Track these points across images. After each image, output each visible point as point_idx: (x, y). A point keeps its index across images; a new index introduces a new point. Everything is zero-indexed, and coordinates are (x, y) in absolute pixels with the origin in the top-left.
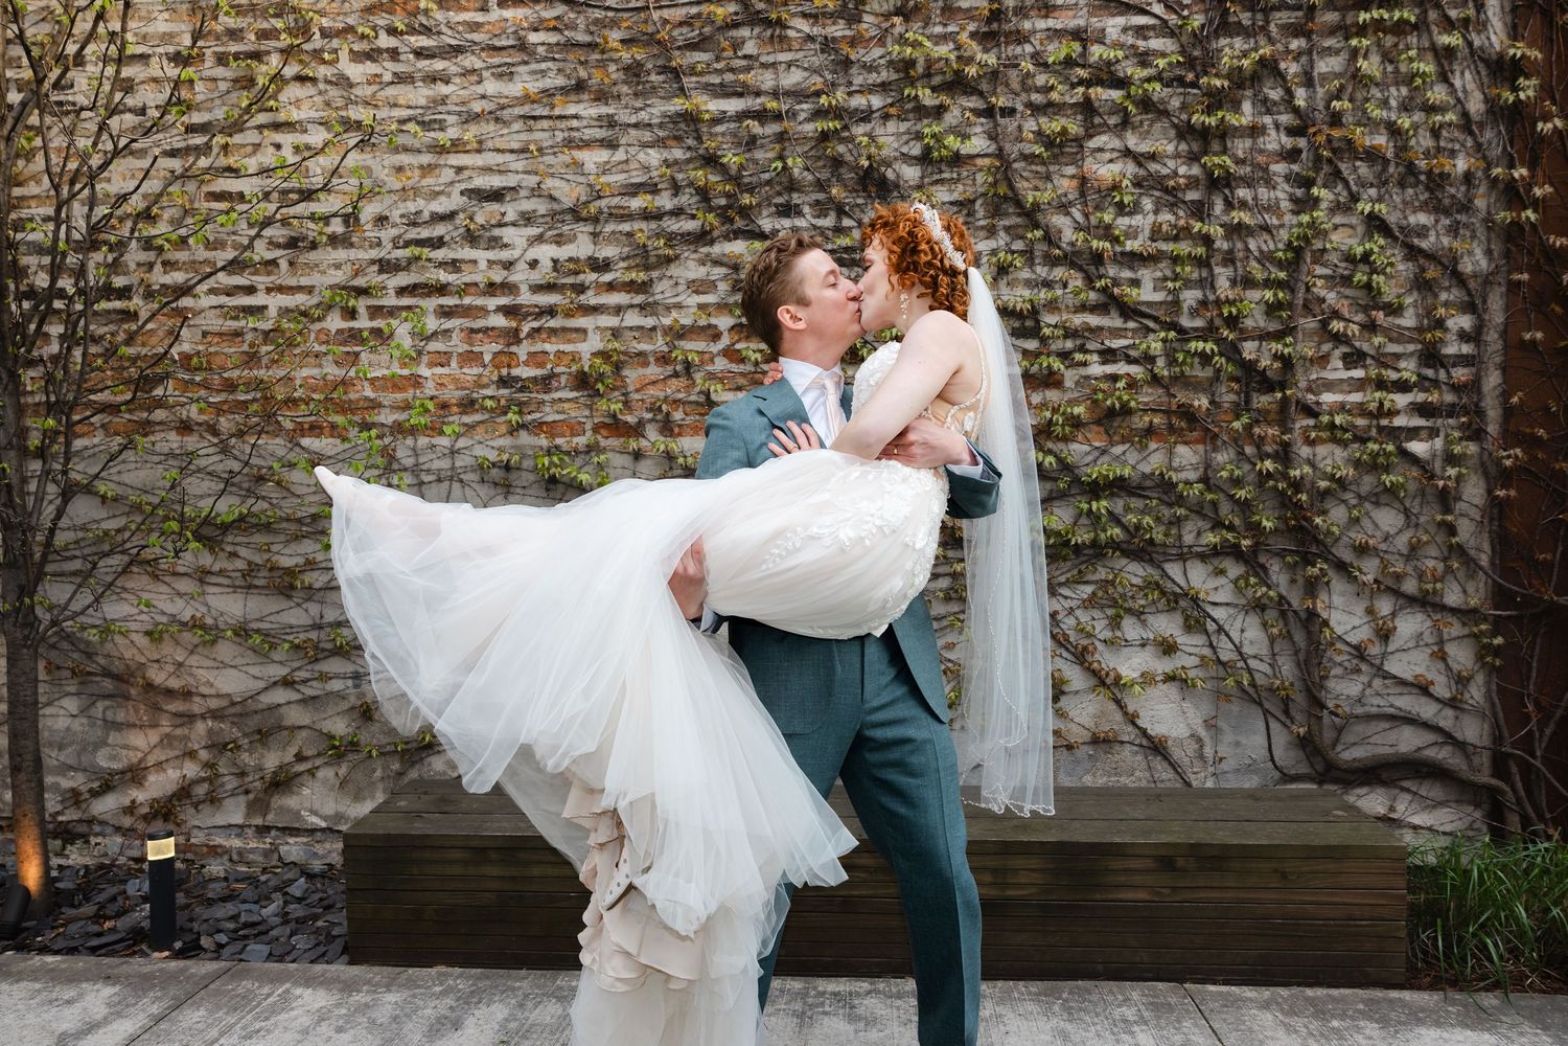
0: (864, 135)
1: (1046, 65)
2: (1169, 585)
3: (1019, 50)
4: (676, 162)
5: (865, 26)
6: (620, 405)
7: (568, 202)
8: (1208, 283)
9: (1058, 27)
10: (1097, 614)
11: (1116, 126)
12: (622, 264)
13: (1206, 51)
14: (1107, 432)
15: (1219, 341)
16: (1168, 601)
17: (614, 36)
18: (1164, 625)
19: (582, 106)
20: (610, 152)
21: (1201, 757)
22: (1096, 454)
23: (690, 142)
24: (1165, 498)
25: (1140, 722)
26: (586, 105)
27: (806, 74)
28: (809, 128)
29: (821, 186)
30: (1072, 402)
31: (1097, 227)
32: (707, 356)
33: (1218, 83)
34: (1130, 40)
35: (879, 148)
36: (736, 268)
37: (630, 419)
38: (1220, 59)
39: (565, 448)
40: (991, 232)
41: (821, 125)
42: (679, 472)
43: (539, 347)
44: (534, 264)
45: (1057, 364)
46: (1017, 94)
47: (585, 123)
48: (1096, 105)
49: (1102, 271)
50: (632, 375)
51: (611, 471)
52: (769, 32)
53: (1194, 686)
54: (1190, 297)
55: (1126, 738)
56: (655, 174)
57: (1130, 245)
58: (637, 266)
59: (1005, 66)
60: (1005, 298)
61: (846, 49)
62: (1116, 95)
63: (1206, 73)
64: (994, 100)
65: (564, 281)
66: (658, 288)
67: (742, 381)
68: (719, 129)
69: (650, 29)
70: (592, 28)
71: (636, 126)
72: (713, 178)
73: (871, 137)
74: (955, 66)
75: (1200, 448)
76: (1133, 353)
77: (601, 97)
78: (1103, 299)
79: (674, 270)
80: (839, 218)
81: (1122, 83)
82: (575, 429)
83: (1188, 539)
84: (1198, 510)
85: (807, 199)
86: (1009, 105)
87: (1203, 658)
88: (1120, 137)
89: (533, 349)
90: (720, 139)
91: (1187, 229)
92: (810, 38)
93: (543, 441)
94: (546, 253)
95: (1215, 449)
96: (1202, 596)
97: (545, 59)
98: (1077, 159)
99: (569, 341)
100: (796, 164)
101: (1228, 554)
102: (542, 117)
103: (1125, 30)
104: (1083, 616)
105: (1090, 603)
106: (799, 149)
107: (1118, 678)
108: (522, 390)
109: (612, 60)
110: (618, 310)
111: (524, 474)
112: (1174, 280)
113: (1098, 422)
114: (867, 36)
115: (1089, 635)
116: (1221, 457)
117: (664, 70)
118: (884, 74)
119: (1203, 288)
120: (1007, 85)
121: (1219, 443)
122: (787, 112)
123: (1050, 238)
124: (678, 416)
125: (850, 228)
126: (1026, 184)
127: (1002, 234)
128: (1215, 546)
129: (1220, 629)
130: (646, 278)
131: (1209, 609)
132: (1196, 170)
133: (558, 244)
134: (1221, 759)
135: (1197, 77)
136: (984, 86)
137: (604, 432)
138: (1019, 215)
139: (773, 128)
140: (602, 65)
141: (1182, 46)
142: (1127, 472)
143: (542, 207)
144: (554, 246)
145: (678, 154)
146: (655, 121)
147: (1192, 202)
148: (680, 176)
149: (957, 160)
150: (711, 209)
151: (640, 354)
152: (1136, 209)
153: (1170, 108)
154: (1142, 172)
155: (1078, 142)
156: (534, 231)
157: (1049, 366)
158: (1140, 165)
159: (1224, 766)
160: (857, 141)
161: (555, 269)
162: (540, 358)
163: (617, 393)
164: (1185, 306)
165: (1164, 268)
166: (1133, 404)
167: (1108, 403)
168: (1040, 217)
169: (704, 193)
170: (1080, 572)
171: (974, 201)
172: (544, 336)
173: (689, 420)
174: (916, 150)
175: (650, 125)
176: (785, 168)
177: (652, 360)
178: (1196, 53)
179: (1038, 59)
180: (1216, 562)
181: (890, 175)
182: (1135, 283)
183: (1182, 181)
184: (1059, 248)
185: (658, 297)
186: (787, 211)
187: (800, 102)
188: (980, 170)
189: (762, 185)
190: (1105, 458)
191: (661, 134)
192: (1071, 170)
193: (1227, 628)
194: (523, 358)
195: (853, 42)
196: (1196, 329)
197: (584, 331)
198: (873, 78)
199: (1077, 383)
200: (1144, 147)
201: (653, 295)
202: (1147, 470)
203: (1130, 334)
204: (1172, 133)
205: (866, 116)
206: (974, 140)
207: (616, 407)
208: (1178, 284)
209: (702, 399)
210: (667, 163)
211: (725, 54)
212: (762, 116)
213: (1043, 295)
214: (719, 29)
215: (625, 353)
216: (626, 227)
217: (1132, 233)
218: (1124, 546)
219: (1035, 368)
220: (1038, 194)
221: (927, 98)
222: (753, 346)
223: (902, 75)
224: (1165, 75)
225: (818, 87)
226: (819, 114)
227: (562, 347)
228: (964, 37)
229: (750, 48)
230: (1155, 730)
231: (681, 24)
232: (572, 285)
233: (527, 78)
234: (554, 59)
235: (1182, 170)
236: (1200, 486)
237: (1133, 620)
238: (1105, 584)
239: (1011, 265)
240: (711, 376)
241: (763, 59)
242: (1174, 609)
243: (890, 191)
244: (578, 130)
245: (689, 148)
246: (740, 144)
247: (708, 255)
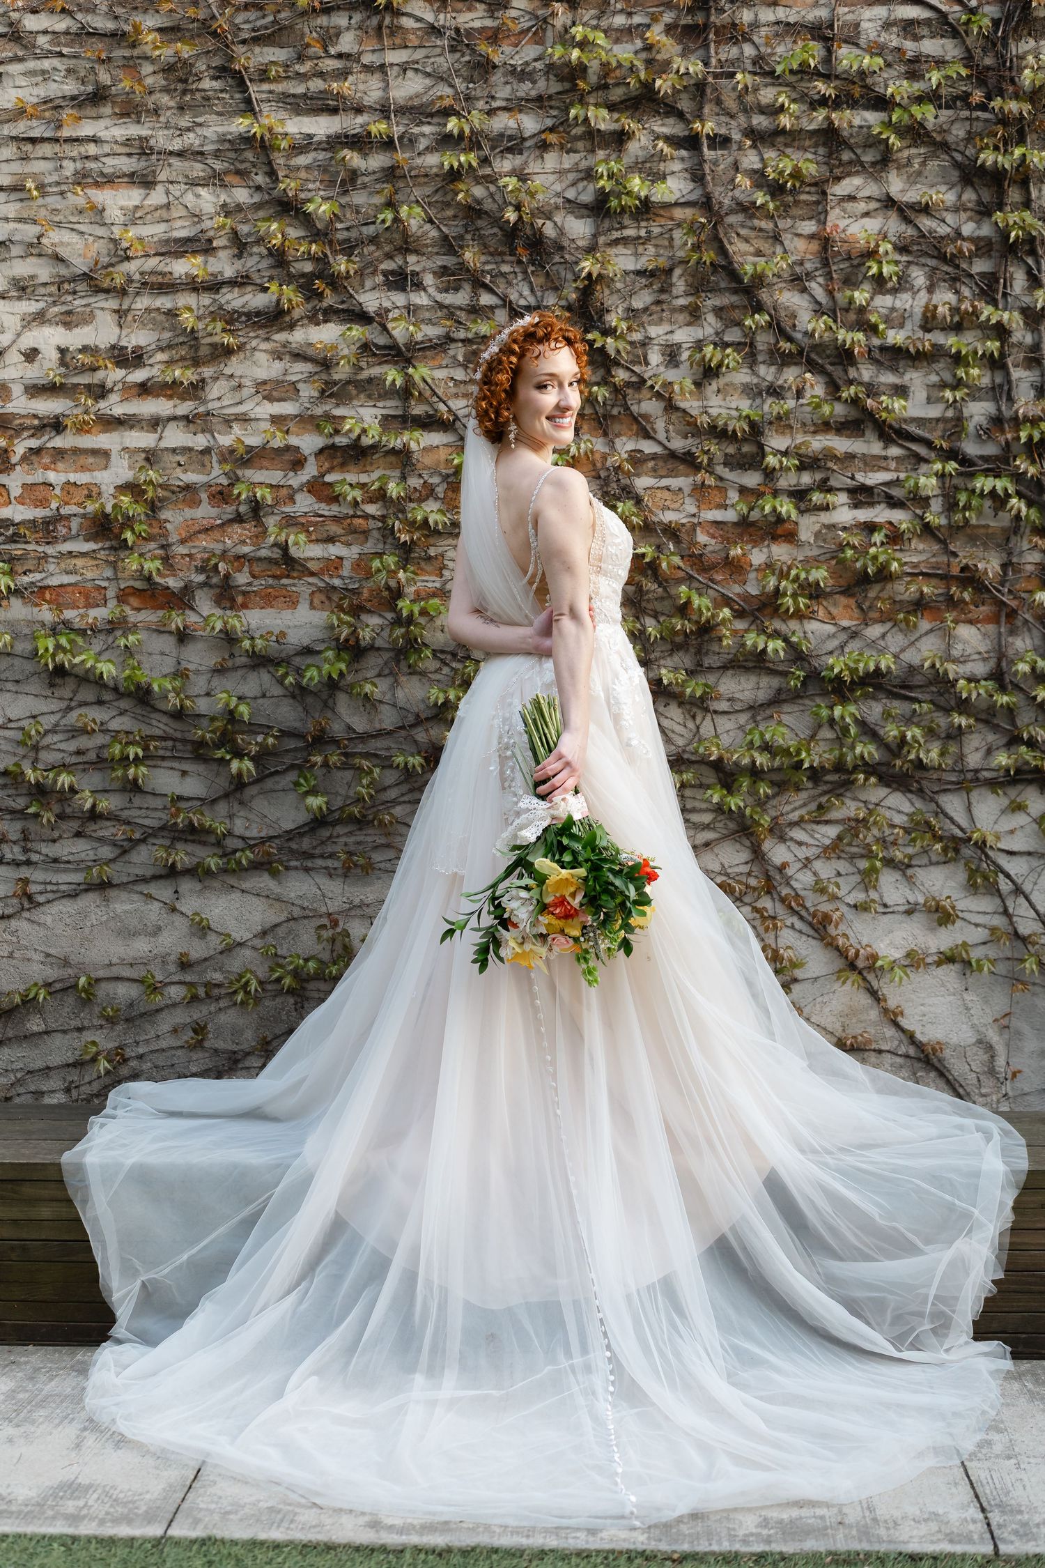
0: (513, 173)
1: (772, 73)
2: (948, 825)
3: (734, 51)
4: (239, 208)
5: (513, 13)
6: (158, 564)
7: (81, 266)
8: (1002, 391)
9: (792, 20)
10: (843, 866)
11: (873, 164)
12: (161, 357)
13: (1001, 58)
14: (860, 607)
15: (1018, 477)
16: (945, 850)
17: (150, 21)
18: (939, 884)
19: (102, 123)
20: (142, 191)
21: (992, 1072)
22: (843, 637)
23: (260, 179)
24: (942, 701)
25: (904, 1022)
26: (107, 122)
27: (428, 82)
28: (432, 160)
29: (448, 245)
30: (809, 563)
31: (847, 310)
32: (284, 492)
33: (1013, 106)
34: (893, 39)
35: (532, 195)
36: (325, 364)
37: (173, 583)
38: (1020, 70)
39: (78, 623)
40: (694, 314)
41: (450, 160)
42: (244, 660)
43: (38, 476)
44: (31, 355)
45: (786, 507)
46: (732, 117)
47: (107, 149)
48: (845, 134)
49: (852, 373)
50: (175, 518)
51: (144, 658)
52: (375, 21)
53: (980, 969)
54: (978, 411)
55: (883, 1048)
56: (207, 224)
57: (895, 337)
58: (182, 359)
59: (716, 76)
60: (714, 412)
61: (484, 48)
62: (872, 118)
63: (1001, 93)
64: (697, 125)
65: (76, 380)
66: (214, 391)
67: (334, 529)
68: (302, 160)
69: (201, 16)
70: (119, 10)
71: (180, 154)
72: (293, 233)
73: (523, 177)
74: (643, 75)
75: (991, 628)
76: (896, 492)
77: (130, 110)
78: (854, 414)
79: (234, 366)
80: (475, 294)
81: (882, 103)
82: (93, 597)
83: (974, 760)
84: (987, 717)
85: (429, 264)
86: (723, 131)
87: (993, 930)
88: (877, 180)
89: (30, 480)
90: (303, 174)
91: (976, 313)
92: (434, 30)
93: (46, 614)
94: (50, 338)
95: (1013, 632)
96: (990, 840)
97: (48, 54)
98: (819, 211)
99: (83, 469)
100: (413, 217)
101: (1030, 782)
102: (43, 140)
103: (887, 25)
104: (825, 869)
105: (833, 850)
106: (417, 193)
107: (874, 957)
108: (13, 539)
109: (147, 58)
110: (155, 423)
111: (17, 661)
112: (954, 388)
113: (847, 591)
114: (518, 28)
115: (834, 898)
116: (1022, 643)
117: (223, 72)
118: (542, 84)
119: (996, 400)
120: (719, 102)
121: (1019, 623)
122: (401, 138)
123: (779, 328)
124: (242, 578)
125: (492, 308)
126: (744, 247)
127: (711, 318)
128: (1008, 770)
129: (1018, 891)
130: (194, 378)
131: (1003, 861)
132: (986, 230)
133: (68, 325)
134: (1014, 1075)
135: (989, 98)
136: (685, 104)
137: (134, 601)
138: (735, 292)
139: (377, 161)
140: (131, 65)
141: (968, 50)
142: (886, 662)
143: (43, 271)
144: (61, 329)
145: (242, 195)
146: (209, 148)
147: (983, 275)
148: (244, 229)
149: (646, 209)
150: (290, 279)
151: (188, 488)
152: (903, 284)
153: (950, 139)
154: (910, 231)
155: (820, 186)
156: (31, 307)
157: (774, 509)
158: (908, 221)
159: (1023, 1084)
160: (501, 183)
161: (63, 363)
162: (40, 493)
163: (153, 545)
164: (971, 427)
165: (940, 371)
166: (895, 566)
167: (858, 565)
168: (764, 295)
169: (279, 258)
170: (820, 807)
171: (669, 272)
172: (46, 460)
173: (258, 585)
174: (587, 197)
175: (202, 153)
176: (396, 220)
177: (204, 496)
178: (988, 61)
179: (764, 69)
180: (1012, 792)
181: (549, 230)
182: (901, 391)
183: (966, 247)
184: (790, 339)
185: (211, 406)
186: (401, 281)
187: (421, 123)
188: (679, 225)
189: (361, 242)
190: (854, 646)
191: (218, 166)
192: (809, 227)
193: (1027, 887)
194: (16, 491)
195: (494, 37)
196: (985, 459)
197: (106, 454)
198: (525, 89)
199: (817, 535)
200: (912, 196)
201: (205, 402)
202: (916, 661)
203: (893, 465)
204: (955, 175)
205: (513, 144)
206: (671, 182)
207: (151, 566)
208: (958, 395)
209: (276, 554)
210: (226, 210)
211: (311, 51)
212: (360, 142)
213: (770, 407)
214: (304, 14)
215: (164, 486)
216: (164, 302)
217: (897, 319)
218: (884, 769)
219: (755, 515)
220: (761, 261)
221: (602, 120)
222: (352, 478)
223: (567, 85)
224: (943, 91)
225: (447, 102)
226: (447, 141)
227: (73, 477)
228: (656, 34)
229: (347, 43)
230: (926, 1034)
231: (246, 7)
232: (89, 387)
233: (22, 81)
234: (61, 55)
235: (968, 229)
236: (990, 684)
237: (897, 875)
238: (855, 826)
239: (720, 365)
240: (290, 522)
241: (367, 59)
242: (955, 860)
243: (550, 254)
244: (96, 158)
245: (258, 188)
246: (331, 184)
247: (285, 345)
